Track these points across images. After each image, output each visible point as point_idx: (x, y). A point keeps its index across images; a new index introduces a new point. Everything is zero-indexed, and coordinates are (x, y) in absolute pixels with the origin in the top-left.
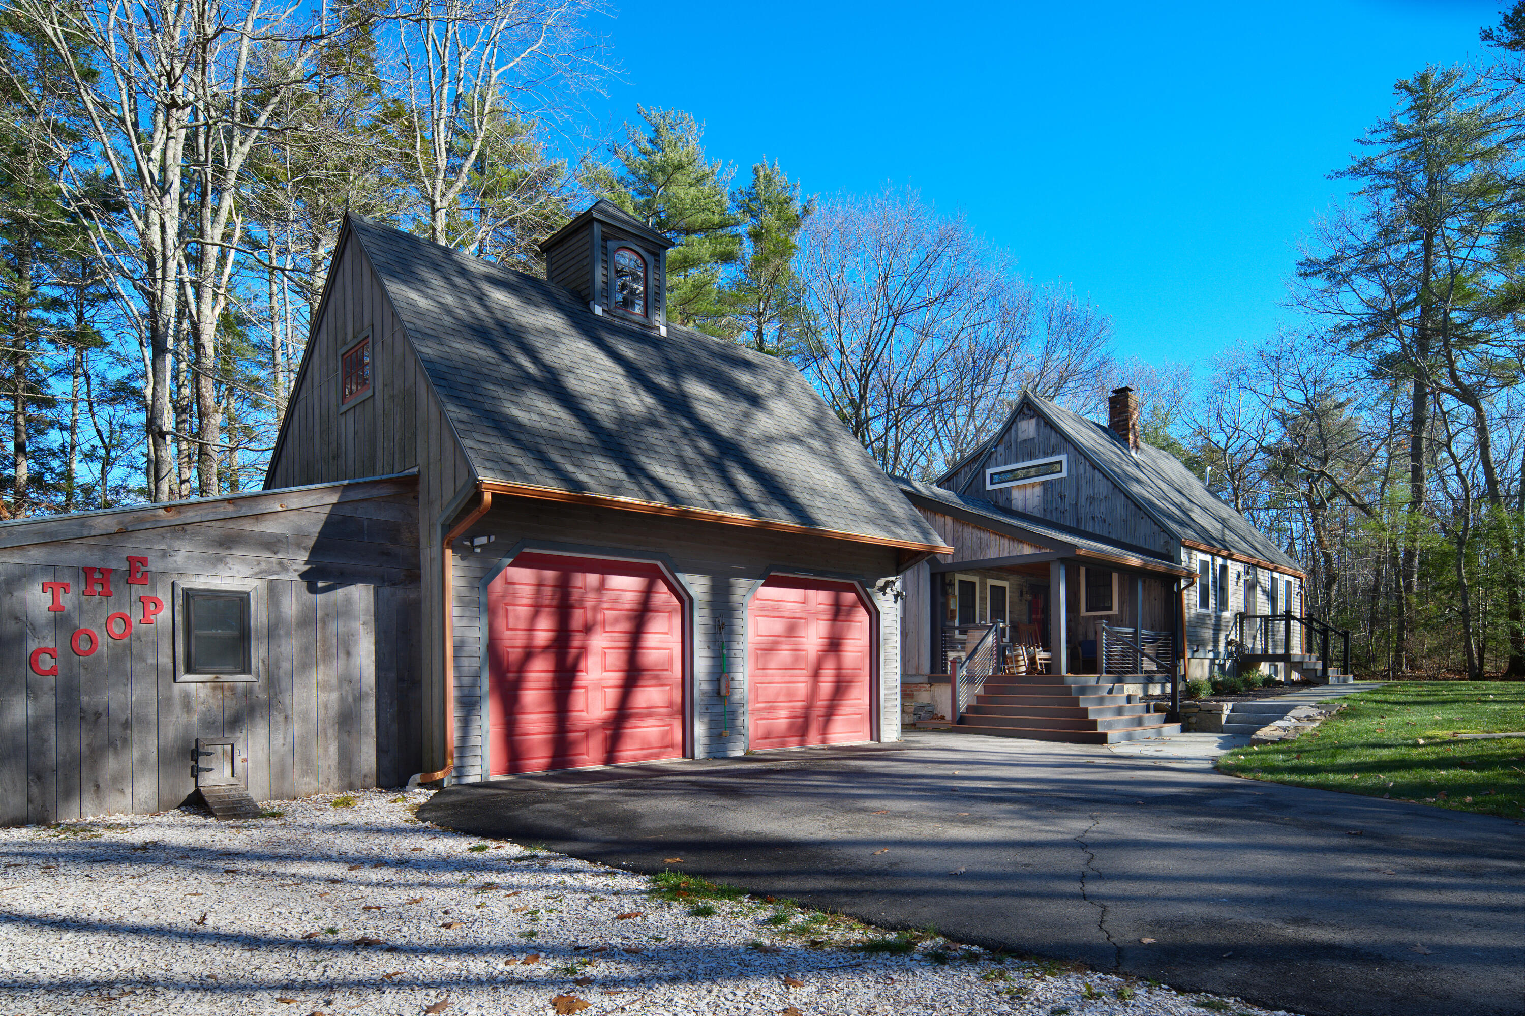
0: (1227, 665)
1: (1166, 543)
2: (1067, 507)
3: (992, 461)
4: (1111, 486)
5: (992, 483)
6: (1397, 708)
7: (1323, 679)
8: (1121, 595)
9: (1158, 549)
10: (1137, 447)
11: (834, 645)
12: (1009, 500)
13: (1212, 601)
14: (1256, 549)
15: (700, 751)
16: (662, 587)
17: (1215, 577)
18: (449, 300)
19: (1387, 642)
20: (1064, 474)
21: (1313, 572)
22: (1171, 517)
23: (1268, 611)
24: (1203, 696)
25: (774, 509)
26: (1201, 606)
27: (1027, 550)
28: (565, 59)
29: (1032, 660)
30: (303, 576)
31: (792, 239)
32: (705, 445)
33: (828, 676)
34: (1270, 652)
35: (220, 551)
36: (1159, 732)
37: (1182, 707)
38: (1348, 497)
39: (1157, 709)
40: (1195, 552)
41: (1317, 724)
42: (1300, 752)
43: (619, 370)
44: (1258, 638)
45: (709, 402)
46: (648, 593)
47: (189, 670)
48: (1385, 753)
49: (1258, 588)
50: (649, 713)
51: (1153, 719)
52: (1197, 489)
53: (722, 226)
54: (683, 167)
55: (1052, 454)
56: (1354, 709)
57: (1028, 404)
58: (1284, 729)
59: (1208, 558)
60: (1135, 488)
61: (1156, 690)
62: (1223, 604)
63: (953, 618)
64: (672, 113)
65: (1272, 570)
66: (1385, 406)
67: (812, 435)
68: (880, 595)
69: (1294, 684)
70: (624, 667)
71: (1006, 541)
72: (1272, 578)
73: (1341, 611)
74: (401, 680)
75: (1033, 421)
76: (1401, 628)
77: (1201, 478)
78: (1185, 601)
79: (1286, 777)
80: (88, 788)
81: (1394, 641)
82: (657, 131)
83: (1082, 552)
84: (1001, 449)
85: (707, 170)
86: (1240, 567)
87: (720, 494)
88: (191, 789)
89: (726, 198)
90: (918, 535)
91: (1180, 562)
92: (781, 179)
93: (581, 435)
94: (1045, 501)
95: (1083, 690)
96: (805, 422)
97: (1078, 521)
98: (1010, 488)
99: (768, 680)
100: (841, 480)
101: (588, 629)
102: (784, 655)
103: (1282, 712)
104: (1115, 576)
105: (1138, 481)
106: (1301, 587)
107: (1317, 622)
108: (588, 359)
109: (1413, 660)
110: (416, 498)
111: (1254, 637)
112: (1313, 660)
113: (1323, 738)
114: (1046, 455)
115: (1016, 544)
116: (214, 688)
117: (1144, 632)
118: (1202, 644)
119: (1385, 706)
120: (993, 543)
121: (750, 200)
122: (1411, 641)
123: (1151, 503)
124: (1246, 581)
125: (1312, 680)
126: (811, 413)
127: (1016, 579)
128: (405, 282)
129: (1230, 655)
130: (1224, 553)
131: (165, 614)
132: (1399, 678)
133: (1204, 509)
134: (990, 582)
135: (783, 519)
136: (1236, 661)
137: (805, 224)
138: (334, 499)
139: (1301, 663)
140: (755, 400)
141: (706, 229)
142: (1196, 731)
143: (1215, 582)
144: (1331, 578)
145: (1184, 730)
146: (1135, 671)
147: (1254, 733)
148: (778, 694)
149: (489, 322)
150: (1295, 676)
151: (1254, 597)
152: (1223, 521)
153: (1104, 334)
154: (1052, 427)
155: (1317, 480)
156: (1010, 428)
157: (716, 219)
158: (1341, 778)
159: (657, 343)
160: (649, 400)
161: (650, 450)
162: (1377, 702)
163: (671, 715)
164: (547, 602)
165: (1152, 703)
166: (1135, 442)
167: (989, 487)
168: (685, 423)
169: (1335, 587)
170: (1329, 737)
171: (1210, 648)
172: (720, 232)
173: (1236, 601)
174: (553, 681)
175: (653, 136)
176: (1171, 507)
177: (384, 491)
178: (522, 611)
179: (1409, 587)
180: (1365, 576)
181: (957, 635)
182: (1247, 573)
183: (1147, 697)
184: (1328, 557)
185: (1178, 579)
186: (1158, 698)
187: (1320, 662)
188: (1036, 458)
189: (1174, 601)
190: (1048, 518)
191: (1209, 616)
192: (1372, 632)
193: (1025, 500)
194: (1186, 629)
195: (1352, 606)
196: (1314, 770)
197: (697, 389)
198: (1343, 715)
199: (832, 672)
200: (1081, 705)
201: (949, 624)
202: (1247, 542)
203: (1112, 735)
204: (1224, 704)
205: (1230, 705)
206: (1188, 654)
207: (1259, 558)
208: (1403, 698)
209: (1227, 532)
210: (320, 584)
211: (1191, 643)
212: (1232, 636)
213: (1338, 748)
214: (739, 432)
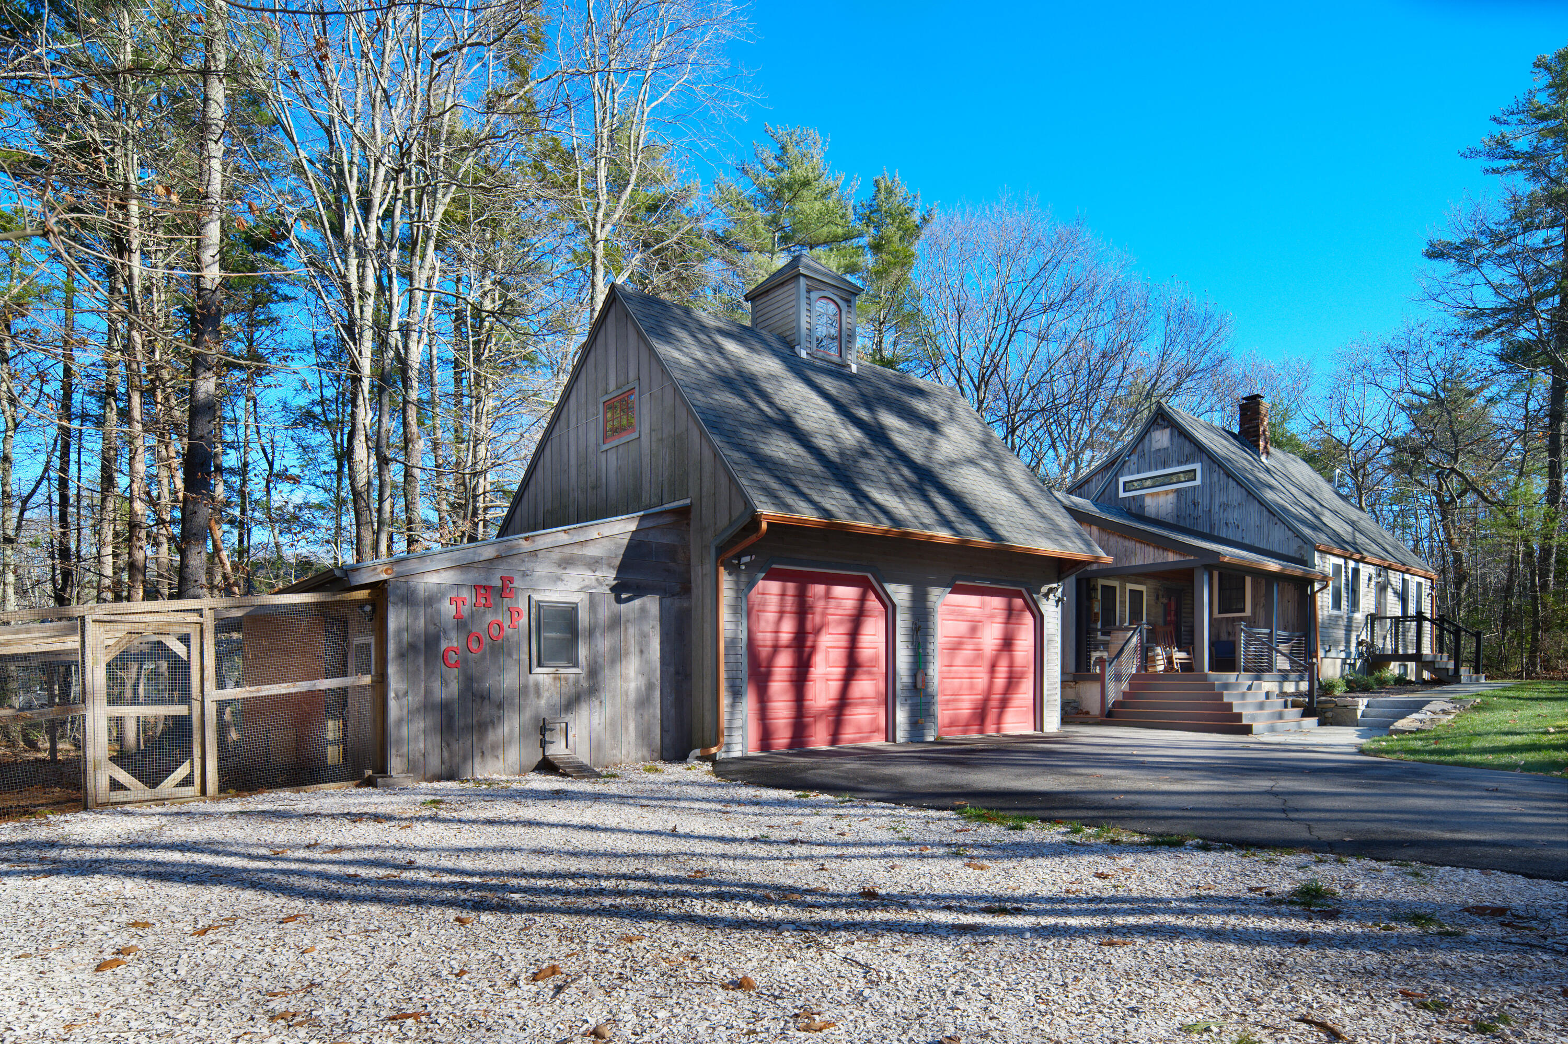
0: (1358, 665)
1: (1300, 547)
2: (1200, 513)
3: (1125, 470)
4: (1245, 493)
5: (1125, 491)
6: (1530, 703)
7: (1455, 678)
8: (1254, 597)
9: (1291, 554)
10: (1268, 453)
11: (1007, 643)
12: (1142, 507)
13: (1344, 603)
14: (1387, 551)
15: (901, 736)
16: (872, 596)
17: (1347, 580)
18: (700, 355)
19: (1520, 644)
20: (1198, 482)
21: (1443, 571)
22: (1304, 522)
23: (1399, 613)
24: (1337, 693)
25: (969, 528)
26: (1333, 608)
27: (1171, 557)
28: (711, 89)
29: (1170, 660)
30: (613, 589)
31: (913, 249)
32: (906, 472)
33: (1002, 672)
34: (1400, 652)
35: (560, 571)
36: (1300, 726)
37: (1318, 702)
38: (1480, 494)
39: (1294, 705)
40: (1328, 556)
41: (1452, 716)
42: (1438, 739)
43: (829, 407)
44: (1388, 639)
45: (900, 431)
46: (862, 599)
47: (540, 665)
48: (1517, 740)
49: (1389, 590)
50: (863, 701)
51: (1293, 713)
52: (1326, 492)
53: (847, 237)
54: (809, 184)
55: (1186, 462)
56: (1487, 704)
57: (1162, 415)
58: (1421, 721)
59: (1341, 561)
60: (1269, 495)
61: (1290, 687)
62: (1354, 605)
63: (1096, 621)
64: (798, 132)
65: (1403, 572)
66: (1520, 396)
67: (983, 457)
68: (1044, 600)
69: (1424, 682)
70: (844, 663)
71: (1151, 549)
72: (1403, 580)
73: (1472, 610)
74: (677, 673)
75: (1167, 431)
76: (1536, 627)
77: (1330, 480)
78: (1319, 603)
79: (1427, 757)
80: (477, 753)
81: (1527, 642)
82: (783, 148)
83: (1226, 560)
84: (1134, 458)
85: (831, 184)
86: (1371, 570)
87: (928, 516)
88: (540, 757)
89: (850, 210)
90: (1082, 546)
91: (1314, 566)
92: (902, 190)
93: (817, 468)
94: (1178, 508)
95: (1226, 686)
96: (976, 446)
97: (1212, 527)
98: (1142, 497)
99: (952, 675)
100: (1013, 497)
101: (818, 631)
102: (966, 653)
103: (1418, 706)
104: (1248, 580)
105: (1271, 487)
106: (1432, 588)
107: (1449, 622)
108: (805, 399)
109: (1548, 661)
110: (688, 524)
111: (1385, 638)
112: (1445, 659)
113: (1458, 728)
114: (1180, 463)
115: (1161, 552)
116: (555, 679)
117: (1279, 632)
118: (1336, 644)
119: (1518, 702)
120: (1138, 551)
121: (871, 213)
122: (1546, 641)
123: (1285, 509)
124: (1377, 583)
125: (1444, 679)
126: (980, 436)
127: (1152, 583)
128: (668, 343)
129: (1360, 655)
130: (1357, 556)
131: (524, 620)
132: (1533, 678)
133: (1335, 512)
134: (1130, 586)
135: (978, 537)
136: (1366, 660)
137: (925, 233)
138: (633, 527)
139: (1433, 662)
140: (933, 426)
141: (831, 242)
142: (1331, 725)
143: (1347, 585)
144: (1461, 578)
145: (1321, 723)
146: (1270, 670)
147: (1392, 724)
148: (960, 688)
149: (731, 373)
150: (1426, 675)
151: (1385, 599)
152: (1353, 524)
153: (1223, 333)
154: (1185, 437)
155: (1447, 477)
156: (1143, 438)
157: (840, 231)
158: (1477, 758)
159: (850, 379)
160: (858, 434)
161: (867, 478)
162: (1509, 698)
163: (879, 704)
164: (788, 609)
165: (1290, 699)
166: (1265, 447)
167: (1122, 494)
168: (887, 452)
169: (1465, 586)
170: (1465, 727)
171: (1342, 648)
172: (843, 244)
173: (1367, 603)
174: (791, 675)
175: (779, 152)
176: (1304, 512)
177: (667, 520)
178: (770, 616)
179: (1544, 586)
180: (1497, 575)
181: (1100, 636)
182: (1379, 575)
183: (1282, 694)
184: (1458, 558)
185: (1311, 582)
186: (1292, 694)
187: (1452, 662)
188: (1169, 466)
189: (1307, 604)
190: (1182, 524)
191: (1341, 617)
192: (1504, 633)
193: (1158, 506)
194: (1319, 630)
195: (1484, 606)
196: (1452, 752)
197: (889, 420)
198: (1477, 708)
199: (1005, 669)
200: (1225, 700)
201: (1093, 626)
202: (1378, 544)
203: (1256, 727)
204: (1360, 700)
205: (1366, 701)
206: (1321, 654)
207: (1391, 560)
208: (1536, 695)
209: (1357, 534)
210: (623, 596)
211: (1323, 643)
212: (1363, 637)
213: (1471, 735)
214: (928, 458)
